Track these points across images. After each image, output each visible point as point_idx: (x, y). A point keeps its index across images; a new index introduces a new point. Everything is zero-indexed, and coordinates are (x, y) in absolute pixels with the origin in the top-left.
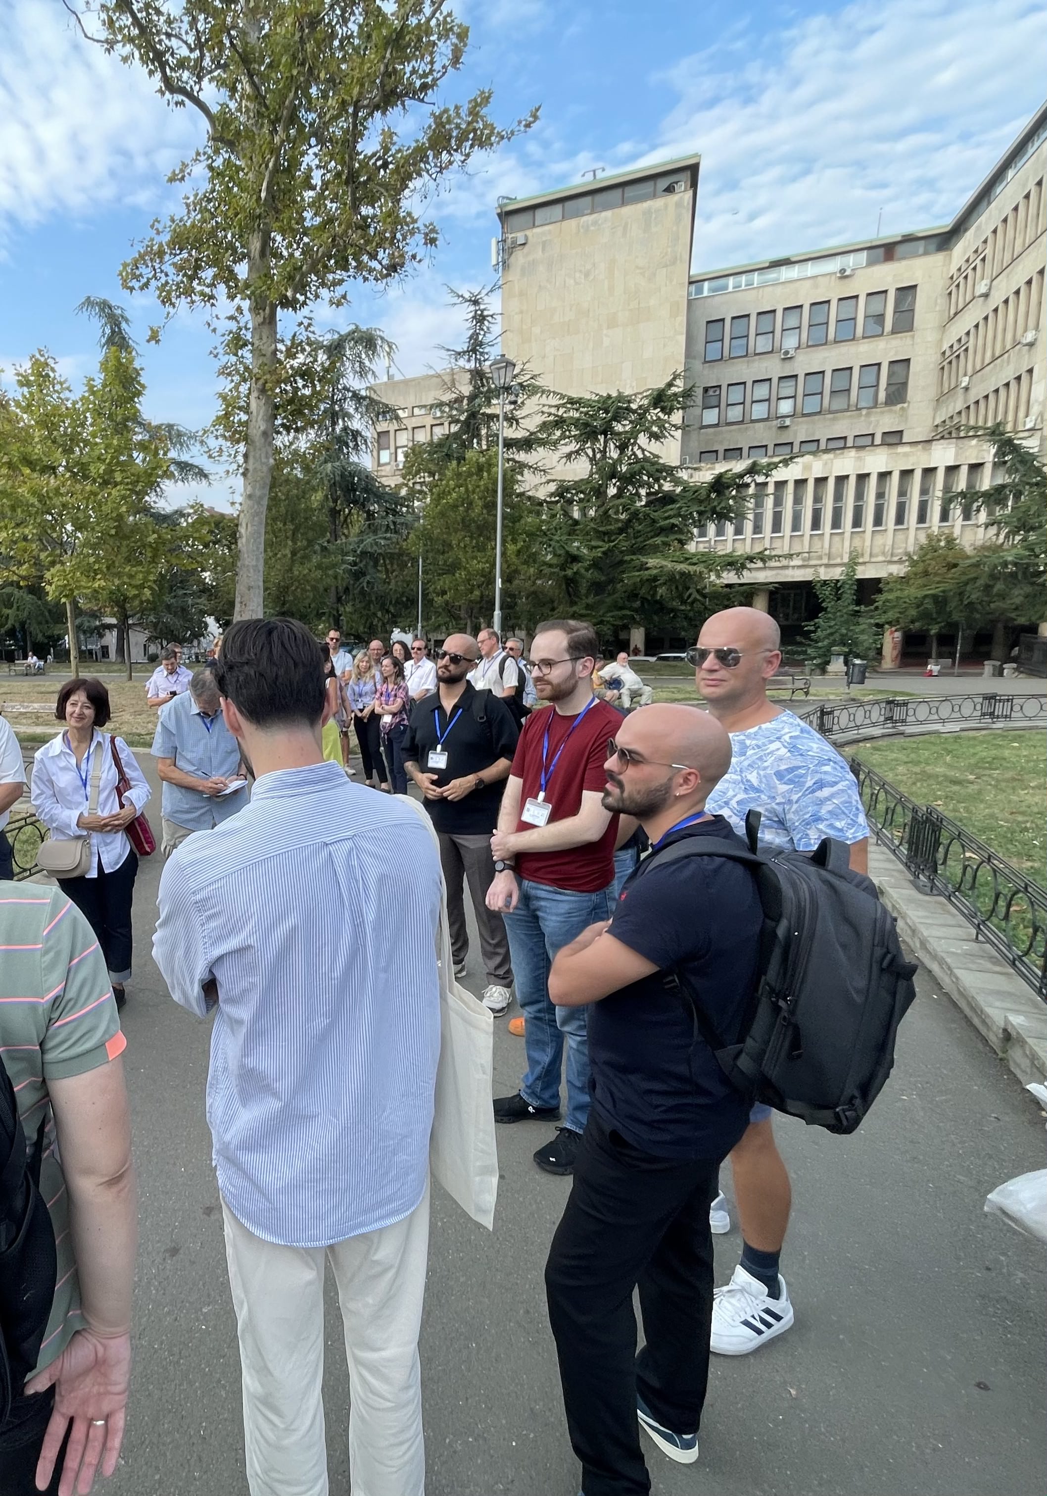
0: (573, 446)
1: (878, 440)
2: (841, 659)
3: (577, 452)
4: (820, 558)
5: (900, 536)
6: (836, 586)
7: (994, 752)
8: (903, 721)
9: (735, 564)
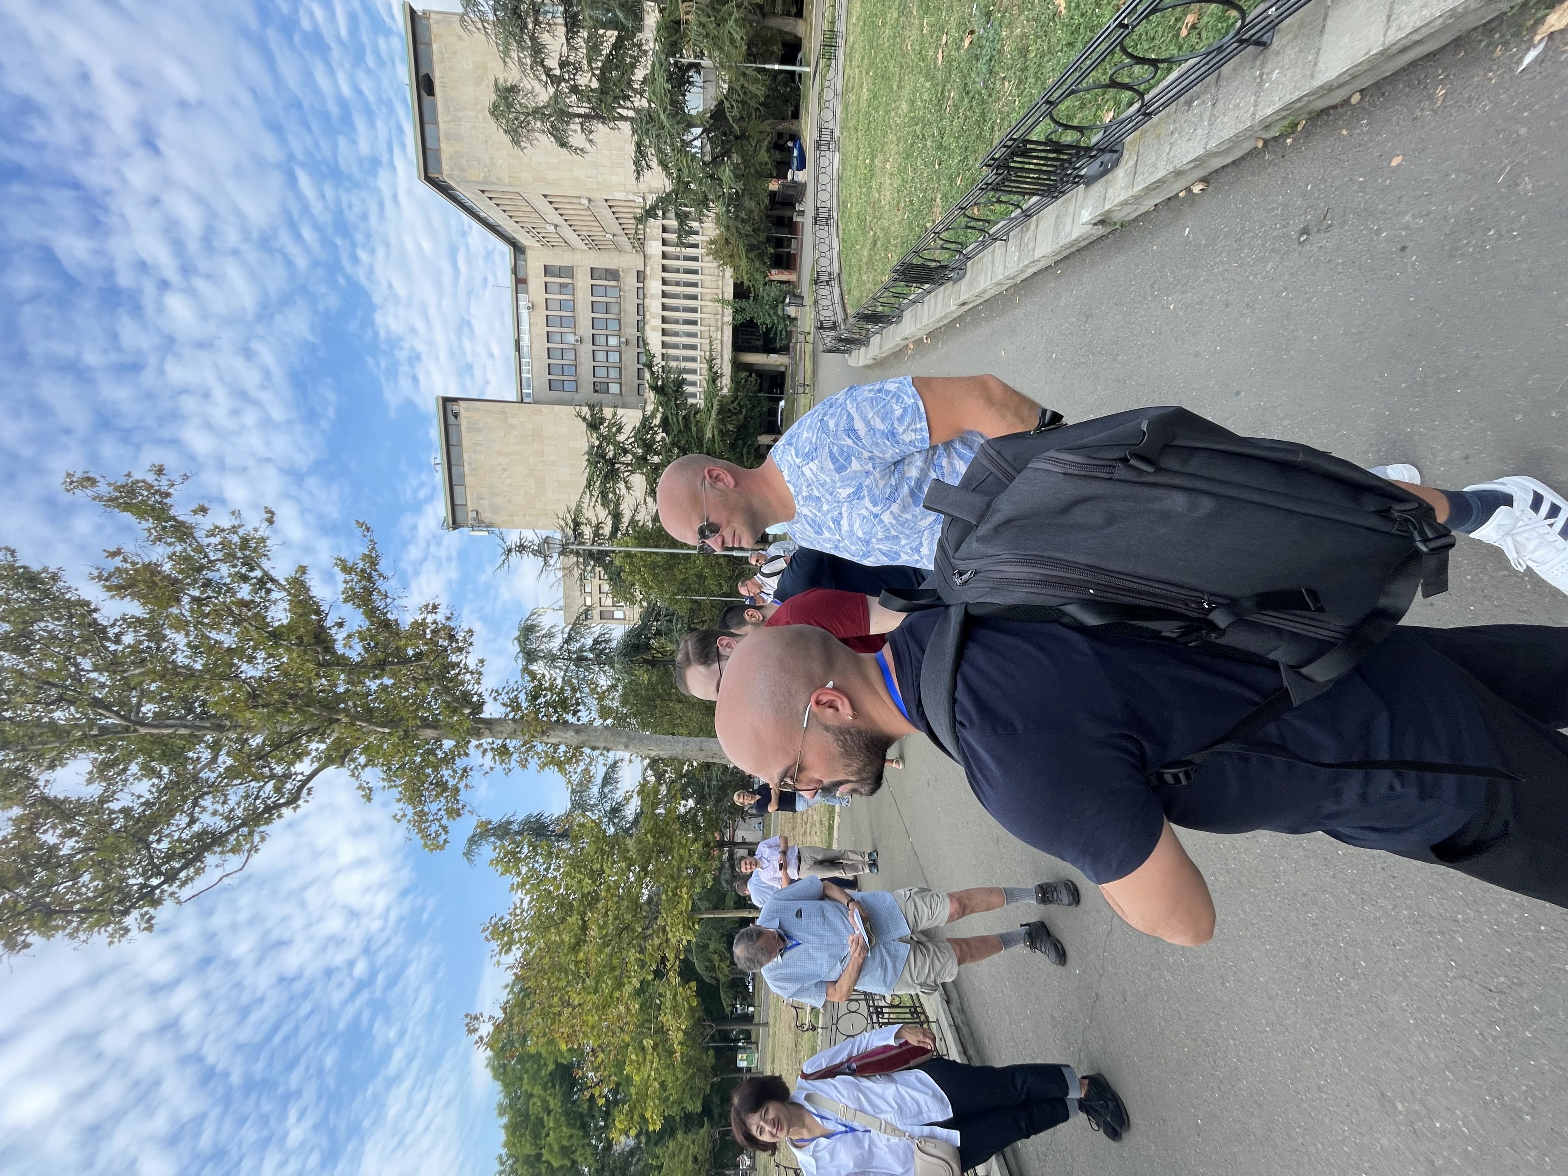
0: (622, 485)
1: (641, 285)
2: (787, 308)
3: (626, 482)
4: (717, 320)
5: (706, 271)
6: (736, 312)
7: (854, 219)
8: (830, 274)
9: (714, 378)
